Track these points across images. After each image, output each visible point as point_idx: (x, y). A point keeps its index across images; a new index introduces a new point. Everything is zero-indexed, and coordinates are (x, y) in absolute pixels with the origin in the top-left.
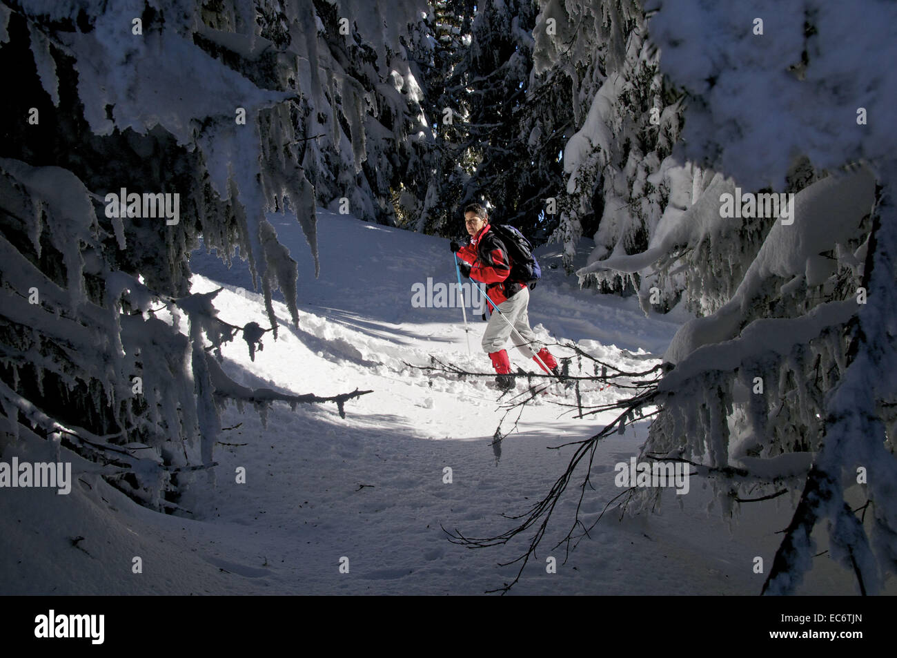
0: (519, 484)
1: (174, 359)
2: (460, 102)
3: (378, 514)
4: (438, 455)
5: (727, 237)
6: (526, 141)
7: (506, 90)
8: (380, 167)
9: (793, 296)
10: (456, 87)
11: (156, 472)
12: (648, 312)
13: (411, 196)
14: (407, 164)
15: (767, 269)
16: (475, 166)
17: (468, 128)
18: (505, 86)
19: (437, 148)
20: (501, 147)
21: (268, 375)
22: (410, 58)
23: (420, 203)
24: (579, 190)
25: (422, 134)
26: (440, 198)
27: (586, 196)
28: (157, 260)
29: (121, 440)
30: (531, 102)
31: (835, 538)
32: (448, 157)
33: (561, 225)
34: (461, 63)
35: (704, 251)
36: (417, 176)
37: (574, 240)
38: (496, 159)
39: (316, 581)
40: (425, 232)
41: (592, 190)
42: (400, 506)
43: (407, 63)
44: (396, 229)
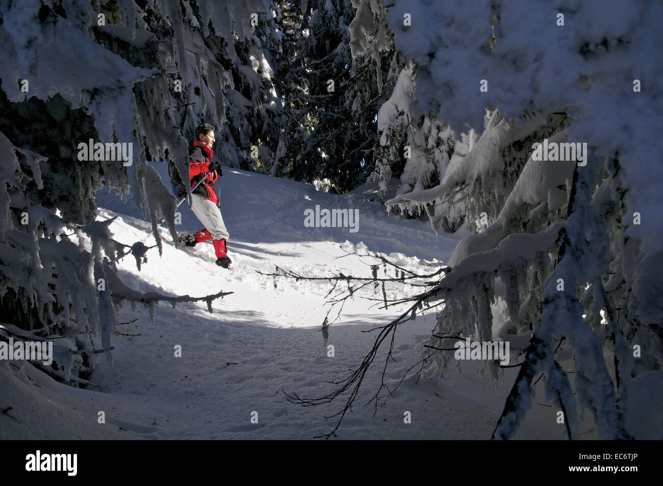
0: (345, 359)
1: (82, 271)
2: (301, 79)
3: (240, 384)
4: (285, 340)
5: (494, 176)
6: (350, 108)
7: (335, 70)
8: (242, 128)
9: (539, 218)
10: (298, 68)
11: (67, 356)
12: (438, 231)
13: (266, 149)
14: (262, 126)
15: (521, 199)
16: (313, 126)
17: (307, 98)
18: (335, 67)
19: (285, 113)
20: (331, 111)
21: (158, 283)
22: (264, 46)
23: (273, 154)
24: (389, 143)
25: (273, 102)
26: (287, 150)
27: (394, 147)
28: (70, 198)
29: (44, 334)
30: (353, 78)
31: (548, 386)
32: (293, 120)
33: (376, 169)
34: (302, 51)
35: (477, 186)
36: (270, 134)
37: (386, 180)
38: (328, 121)
39: (193, 434)
40: (277, 175)
41: (399, 143)
42: (256, 378)
43: (261, 50)
44: (254, 173)
